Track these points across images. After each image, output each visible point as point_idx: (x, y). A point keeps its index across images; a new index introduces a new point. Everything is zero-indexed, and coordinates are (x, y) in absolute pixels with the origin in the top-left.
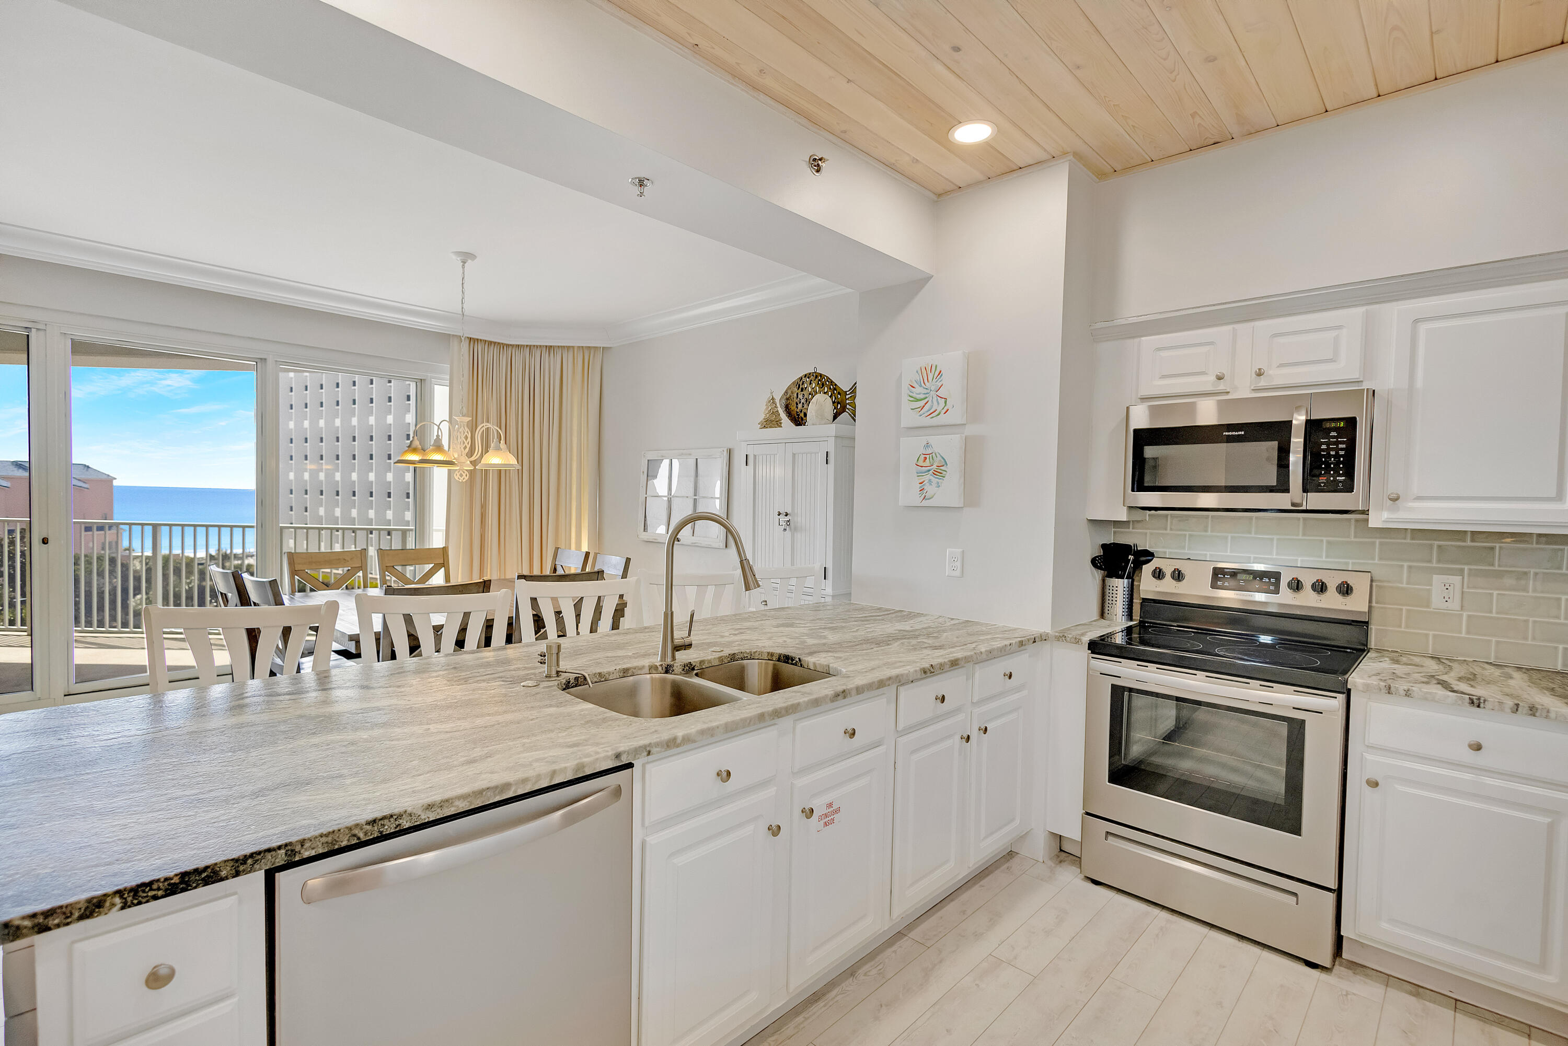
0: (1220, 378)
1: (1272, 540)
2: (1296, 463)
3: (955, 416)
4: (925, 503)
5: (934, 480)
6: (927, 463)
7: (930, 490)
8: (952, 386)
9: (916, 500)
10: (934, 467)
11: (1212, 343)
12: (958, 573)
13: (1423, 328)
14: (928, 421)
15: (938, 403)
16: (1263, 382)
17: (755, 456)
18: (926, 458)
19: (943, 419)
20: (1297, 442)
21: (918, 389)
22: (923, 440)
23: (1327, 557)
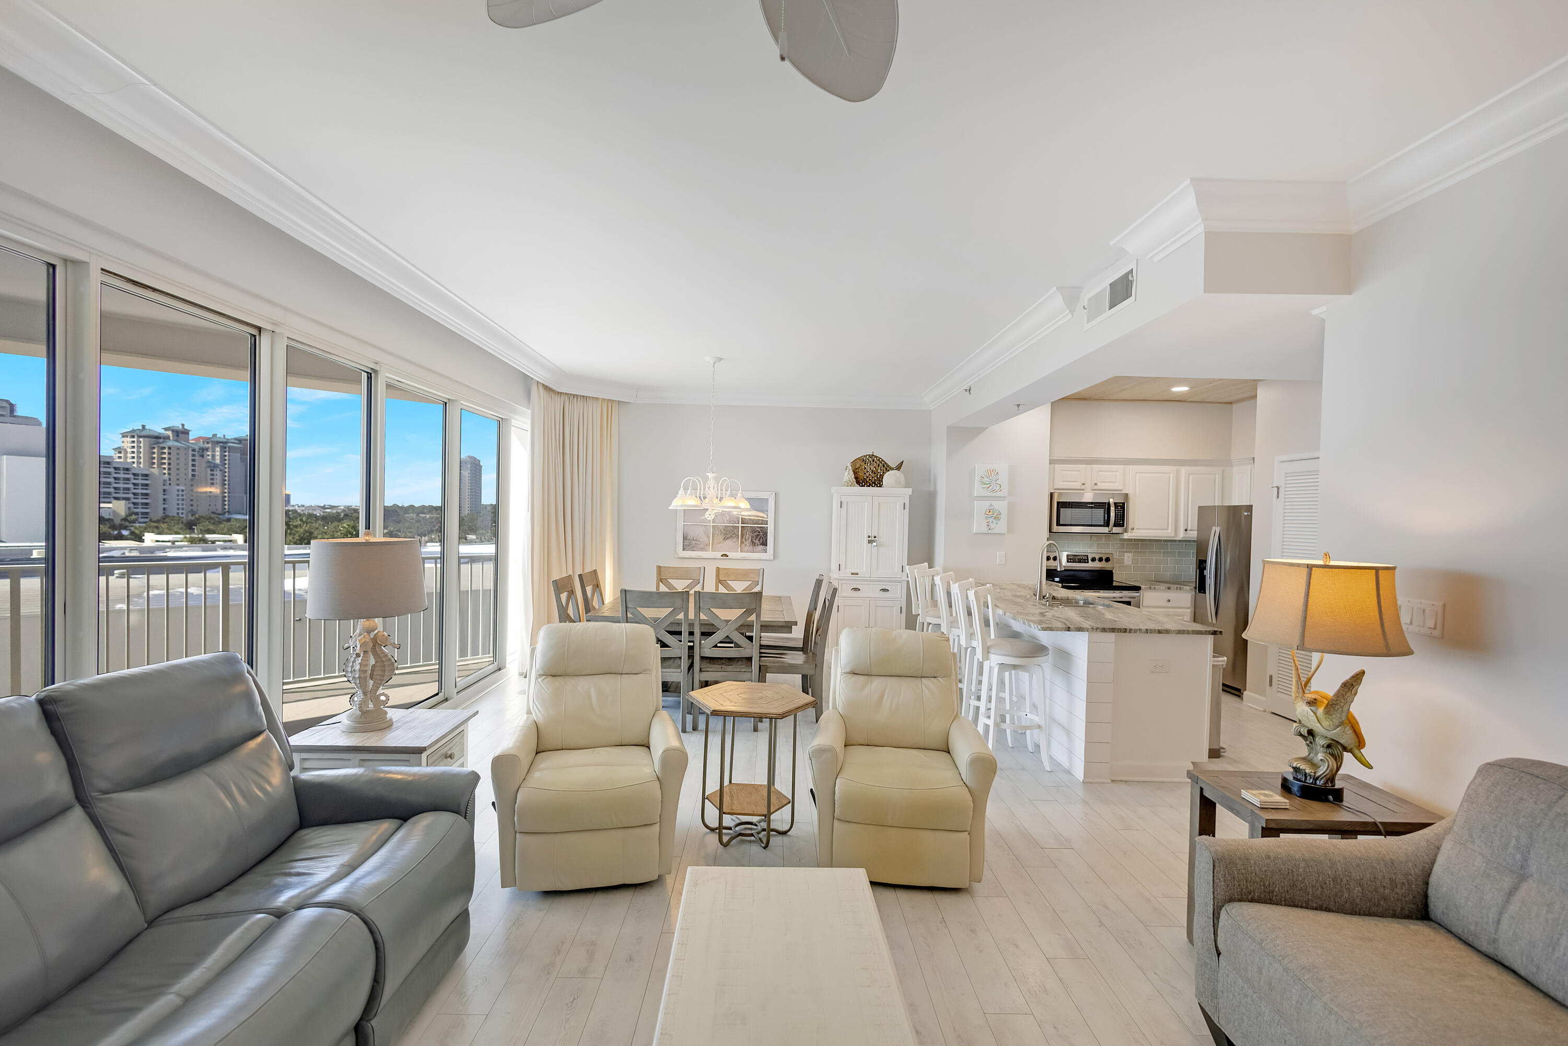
0: (1083, 484)
1: (1080, 543)
2: (1113, 516)
3: (1004, 492)
4: (990, 531)
5: (995, 521)
6: (991, 513)
7: (992, 526)
8: (1003, 480)
9: (985, 530)
10: (995, 515)
11: (1079, 471)
12: (1003, 563)
13: (1137, 474)
14: (991, 494)
15: (996, 486)
16: (1096, 487)
17: (847, 503)
18: (990, 511)
19: (998, 494)
20: (1112, 508)
21: (986, 479)
22: (989, 502)
23: (1097, 549)
